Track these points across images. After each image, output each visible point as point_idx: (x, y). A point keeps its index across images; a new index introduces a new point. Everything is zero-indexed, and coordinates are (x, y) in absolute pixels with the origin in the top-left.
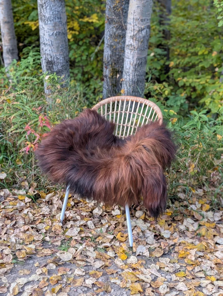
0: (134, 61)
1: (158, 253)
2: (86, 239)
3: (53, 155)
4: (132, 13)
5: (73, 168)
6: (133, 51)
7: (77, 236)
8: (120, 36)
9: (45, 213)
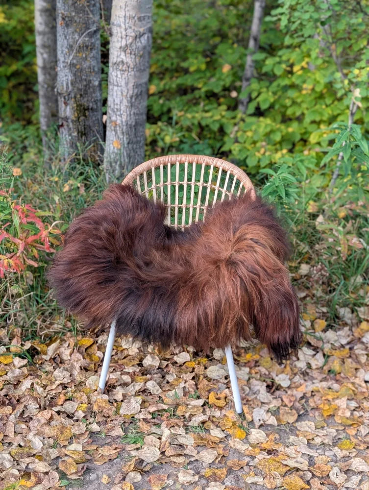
0: (128, 90)
1: (289, 415)
2: (159, 415)
3: (91, 275)
4: (121, 7)
5: (130, 294)
6: (126, 73)
7: (140, 412)
8: (87, 47)
9: (63, 382)
